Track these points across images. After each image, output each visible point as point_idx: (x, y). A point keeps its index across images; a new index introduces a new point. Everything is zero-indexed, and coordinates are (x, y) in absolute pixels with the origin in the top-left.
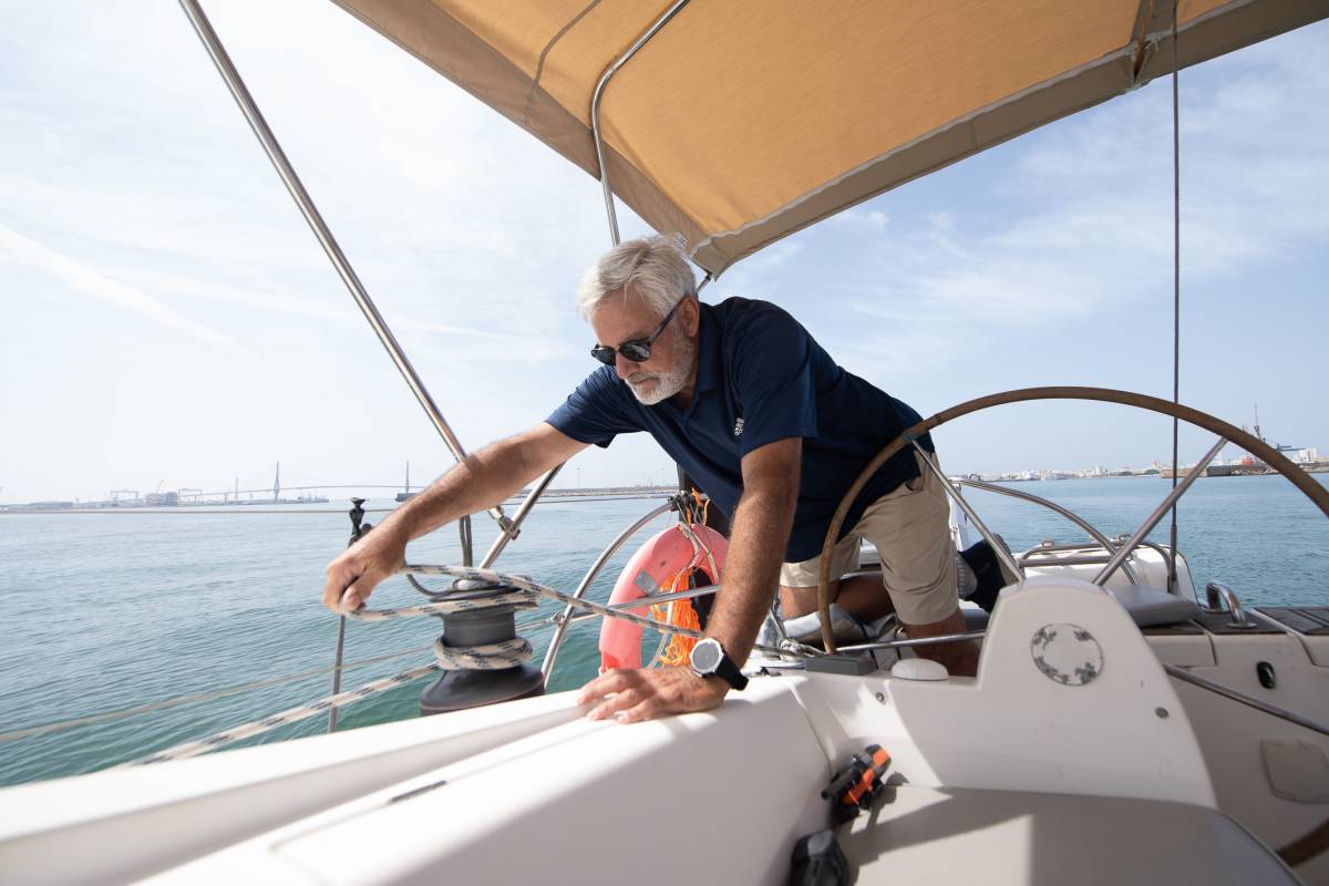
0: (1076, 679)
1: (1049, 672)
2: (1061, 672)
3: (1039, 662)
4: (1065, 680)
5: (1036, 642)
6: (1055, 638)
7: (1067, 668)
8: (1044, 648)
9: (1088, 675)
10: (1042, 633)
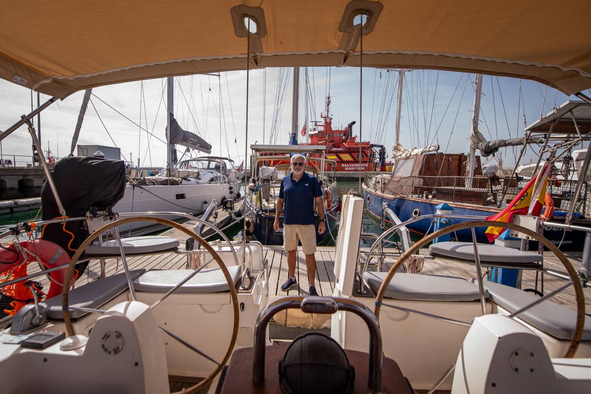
0: (113, 353)
1: (106, 350)
2: (109, 350)
3: (103, 346)
4: (110, 353)
5: (103, 338)
6: (110, 337)
7: (111, 349)
8: (105, 340)
9: (116, 351)
10: (106, 335)
